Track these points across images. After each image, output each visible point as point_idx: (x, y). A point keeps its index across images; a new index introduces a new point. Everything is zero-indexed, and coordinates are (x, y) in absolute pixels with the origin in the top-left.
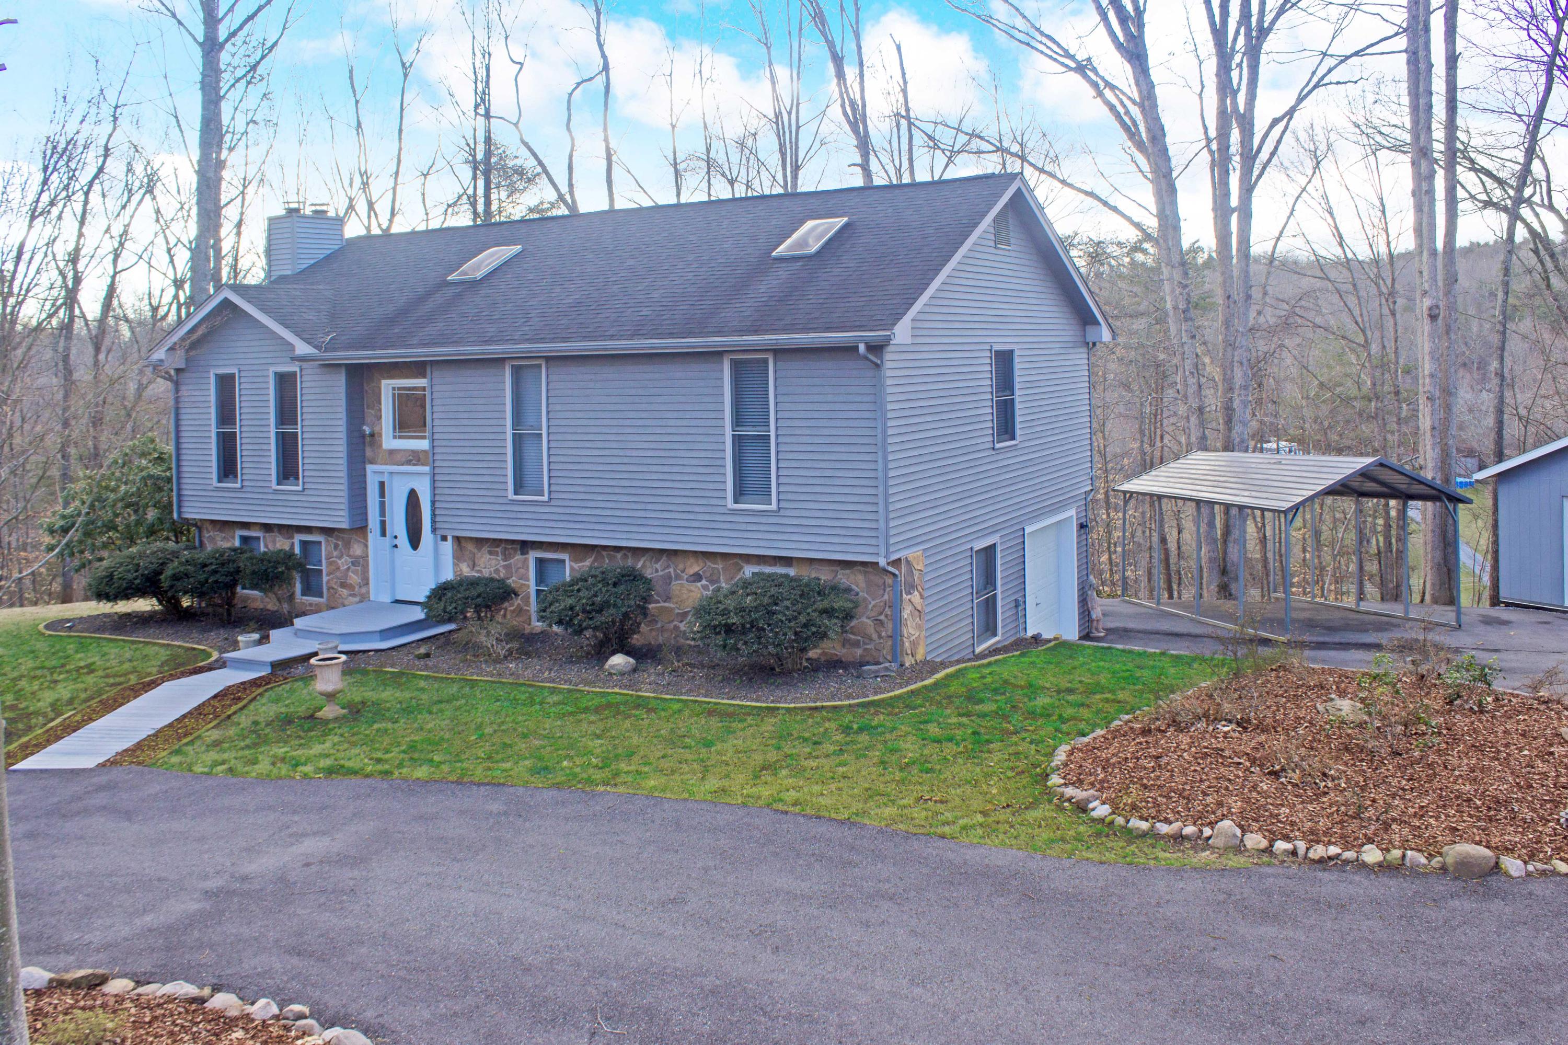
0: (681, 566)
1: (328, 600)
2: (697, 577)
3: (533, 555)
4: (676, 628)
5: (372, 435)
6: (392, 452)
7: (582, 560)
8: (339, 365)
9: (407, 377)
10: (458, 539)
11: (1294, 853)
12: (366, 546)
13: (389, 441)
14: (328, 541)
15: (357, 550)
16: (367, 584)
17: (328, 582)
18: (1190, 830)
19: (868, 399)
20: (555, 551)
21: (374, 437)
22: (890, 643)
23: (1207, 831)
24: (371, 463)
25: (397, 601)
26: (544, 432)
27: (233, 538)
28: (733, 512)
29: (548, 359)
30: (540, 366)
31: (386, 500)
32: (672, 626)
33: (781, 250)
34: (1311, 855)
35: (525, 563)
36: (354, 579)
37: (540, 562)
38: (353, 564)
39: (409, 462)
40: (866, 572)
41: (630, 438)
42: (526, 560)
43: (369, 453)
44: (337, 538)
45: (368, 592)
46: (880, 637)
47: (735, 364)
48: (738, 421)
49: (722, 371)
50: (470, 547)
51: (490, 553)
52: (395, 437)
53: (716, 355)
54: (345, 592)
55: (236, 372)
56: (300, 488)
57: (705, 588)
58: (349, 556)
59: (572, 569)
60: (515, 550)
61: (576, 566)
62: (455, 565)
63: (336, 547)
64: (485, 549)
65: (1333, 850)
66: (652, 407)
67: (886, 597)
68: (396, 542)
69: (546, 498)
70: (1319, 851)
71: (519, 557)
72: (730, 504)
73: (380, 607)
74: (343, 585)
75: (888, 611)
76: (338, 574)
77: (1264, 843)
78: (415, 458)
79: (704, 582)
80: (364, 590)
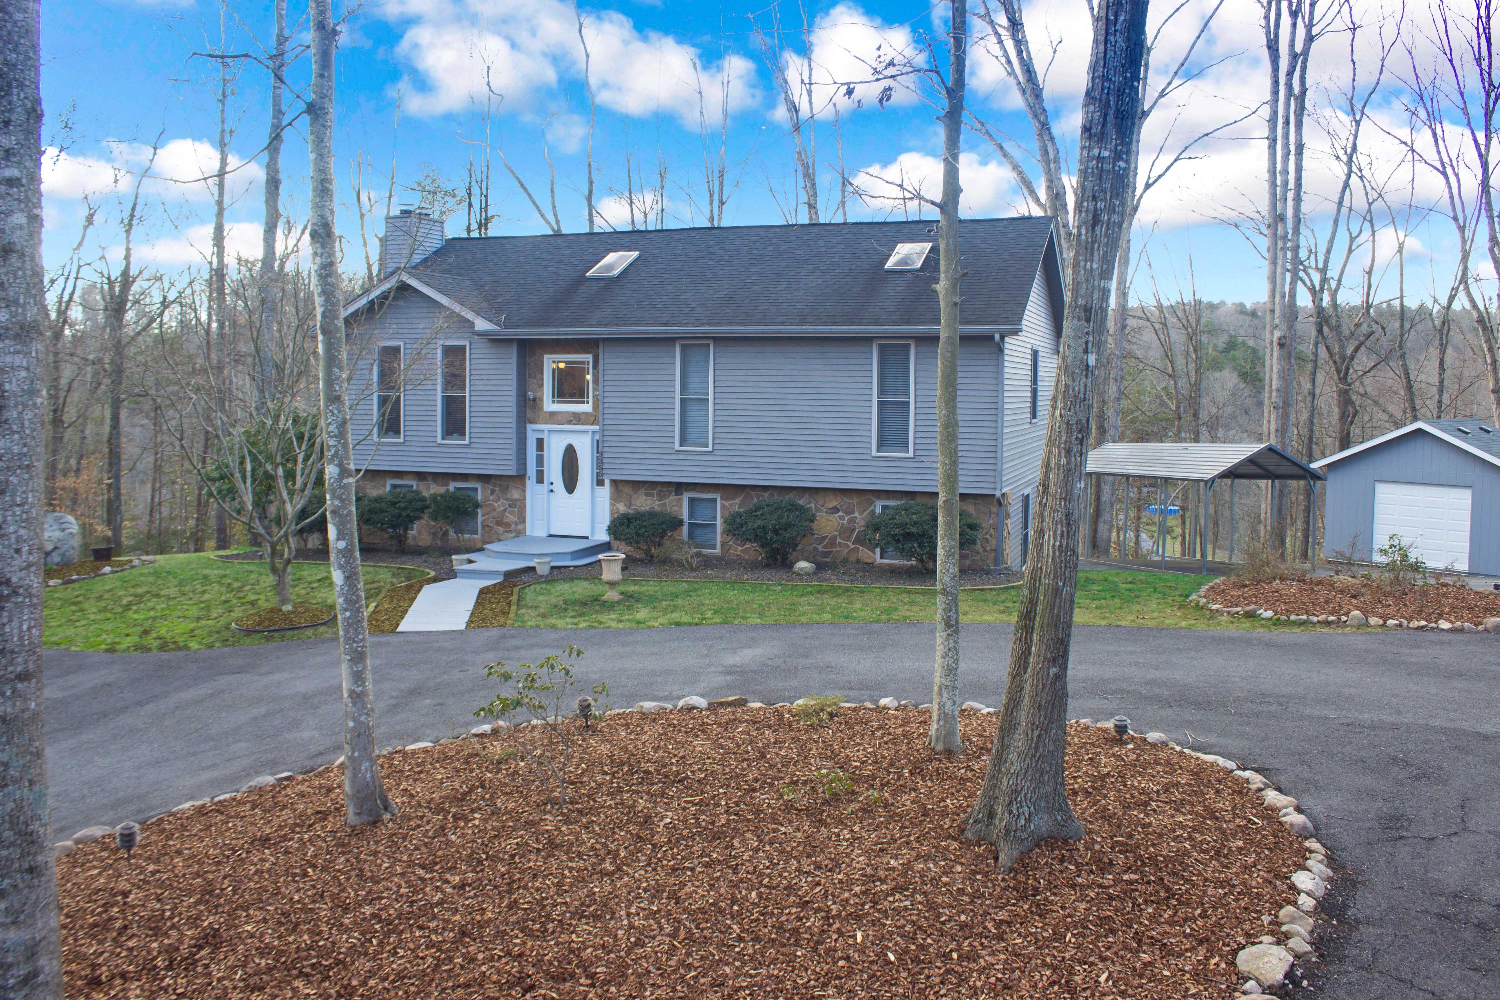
0: (821, 502)
1: (483, 536)
2: (836, 510)
3: (686, 497)
4: (816, 549)
5: (535, 400)
6: (553, 414)
7: (734, 499)
8: (512, 341)
9: (569, 353)
10: (614, 483)
11: (1401, 625)
12: (524, 491)
13: (550, 405)
14: (484, 488)
15: (516, 495)
16: (524, 522)
17: (484, 521)
18: (1332, 618)
19: (992, 375)
20: (709, 492)
21: (536, 403)
22: (993, 555)
23: (1344, 618)
24: (531, 423)
25: (551, 536)
26: (711, 397)
27: (385, 487)
28: (876, 459)
29: (716, 340)
30: (708, 345)
31: (545, 453)
32: (811, 548)
33: (889, 265)
34: (1411, 625)
35: (680, 502)
36: (511, 518)
37: (692, 501)
38: (510, 506)
39: (570, 423)
40: (975, 504)
41: (789, 402)
42: (681, 500)
43: (530, 414)
44: (495, 485)
45: (525, 529)
46: (985, 551)
47: (882, 348)
48: (882, 391)
49: (872, 353)
50: (627, 490)
51: (647, 495)
52: (554, 402)
53: (867, 340)
54: (501, 529)
55: (402, 345)
56: (467, 442)
57: (842, 518)
58: (507, 500)
59: (723, 507)
60: (670, 492)
61: (727, 504)
62: (612, 505)
63: (493, 492)
64: (643, 491)
65: (1423, 623)
66: (809, 379)
67: (991, 522)
68: (552, 488)
69: (710, 449)
70: (1415, 624)
71: (673, 497)
72: (874, 452)
73: (536, 540)
74: (499, 524)
75: (992, 532)
76: (495, 514)
77: (1381, 622)
78: (577, 419)
79: (841, 514)
80: (520, 527)
